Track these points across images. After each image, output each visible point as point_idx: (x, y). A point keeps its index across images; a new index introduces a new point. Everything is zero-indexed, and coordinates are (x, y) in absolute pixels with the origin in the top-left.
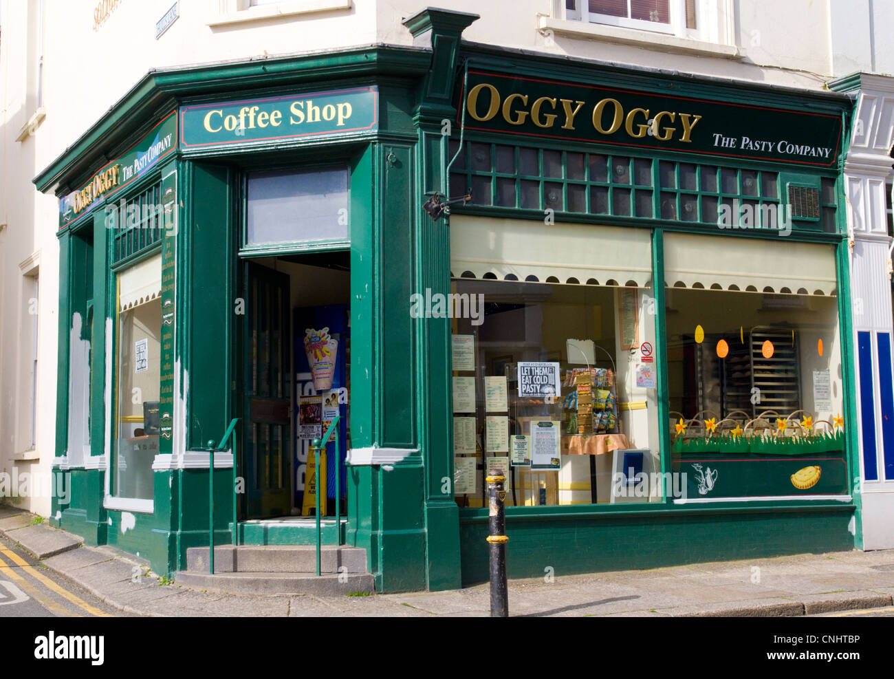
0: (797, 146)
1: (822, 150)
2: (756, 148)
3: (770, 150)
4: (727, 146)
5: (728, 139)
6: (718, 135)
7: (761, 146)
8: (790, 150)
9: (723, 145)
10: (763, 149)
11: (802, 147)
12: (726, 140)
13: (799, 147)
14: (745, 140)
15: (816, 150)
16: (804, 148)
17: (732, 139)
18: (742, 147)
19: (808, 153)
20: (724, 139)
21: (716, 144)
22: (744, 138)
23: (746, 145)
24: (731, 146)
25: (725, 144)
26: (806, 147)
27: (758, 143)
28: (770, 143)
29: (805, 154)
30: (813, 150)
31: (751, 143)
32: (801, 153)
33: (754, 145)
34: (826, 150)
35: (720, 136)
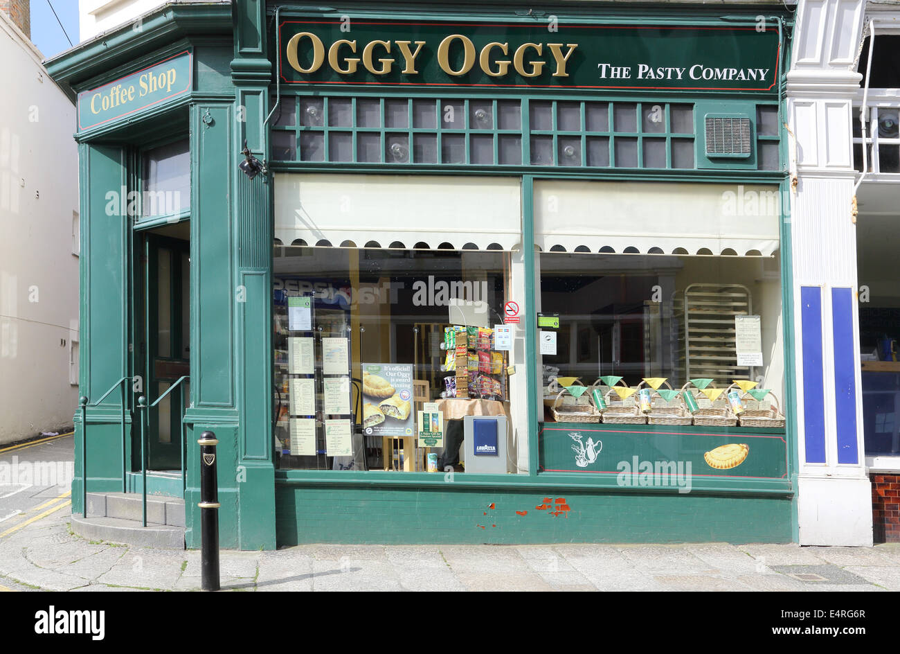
0: (717, 70)
1: (754, 72)
2: (660, 76)
3: (679, 78)
4: (618, 77)
5: (619, 69)
6: (604, 66)
7: (666, 73)
8: (708, 74)
9: (612, 76)
10: (669, 77)
11: (725, 70)
12: (616, 70)
13: (721, 71)
14: (642, 69)
15: (746, 73)
16: (728, 72)
17: (625, 69)
18: (640, 77)
19: (734, 77)
20: (613, 69)
21: (603, 76)
22: (641, 66)
23: (644, 75)
24: (624, 77)
25: (615, 75)
26: (731, 70)
27: (661, 70)
28: (678, 70)
29: (730, 78)
30: (742, 72)
31: (651, 71)
32: (725, 78)
33: (655, 73)
34: (761, 71)
35: (607, 66)
